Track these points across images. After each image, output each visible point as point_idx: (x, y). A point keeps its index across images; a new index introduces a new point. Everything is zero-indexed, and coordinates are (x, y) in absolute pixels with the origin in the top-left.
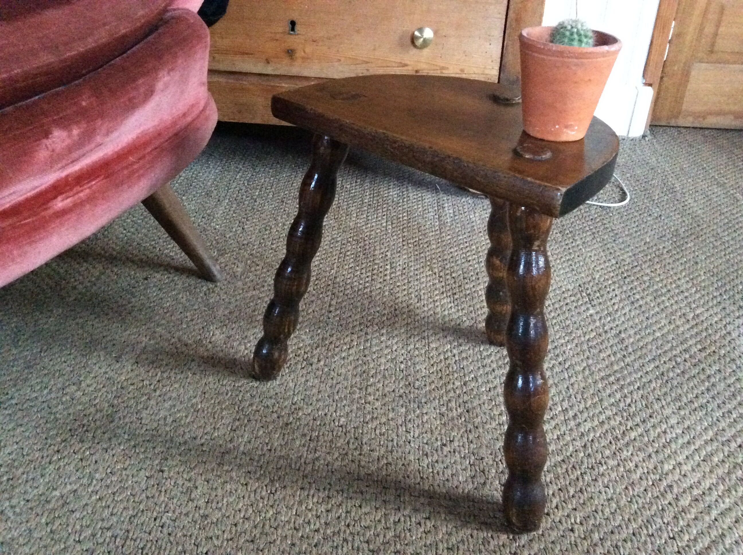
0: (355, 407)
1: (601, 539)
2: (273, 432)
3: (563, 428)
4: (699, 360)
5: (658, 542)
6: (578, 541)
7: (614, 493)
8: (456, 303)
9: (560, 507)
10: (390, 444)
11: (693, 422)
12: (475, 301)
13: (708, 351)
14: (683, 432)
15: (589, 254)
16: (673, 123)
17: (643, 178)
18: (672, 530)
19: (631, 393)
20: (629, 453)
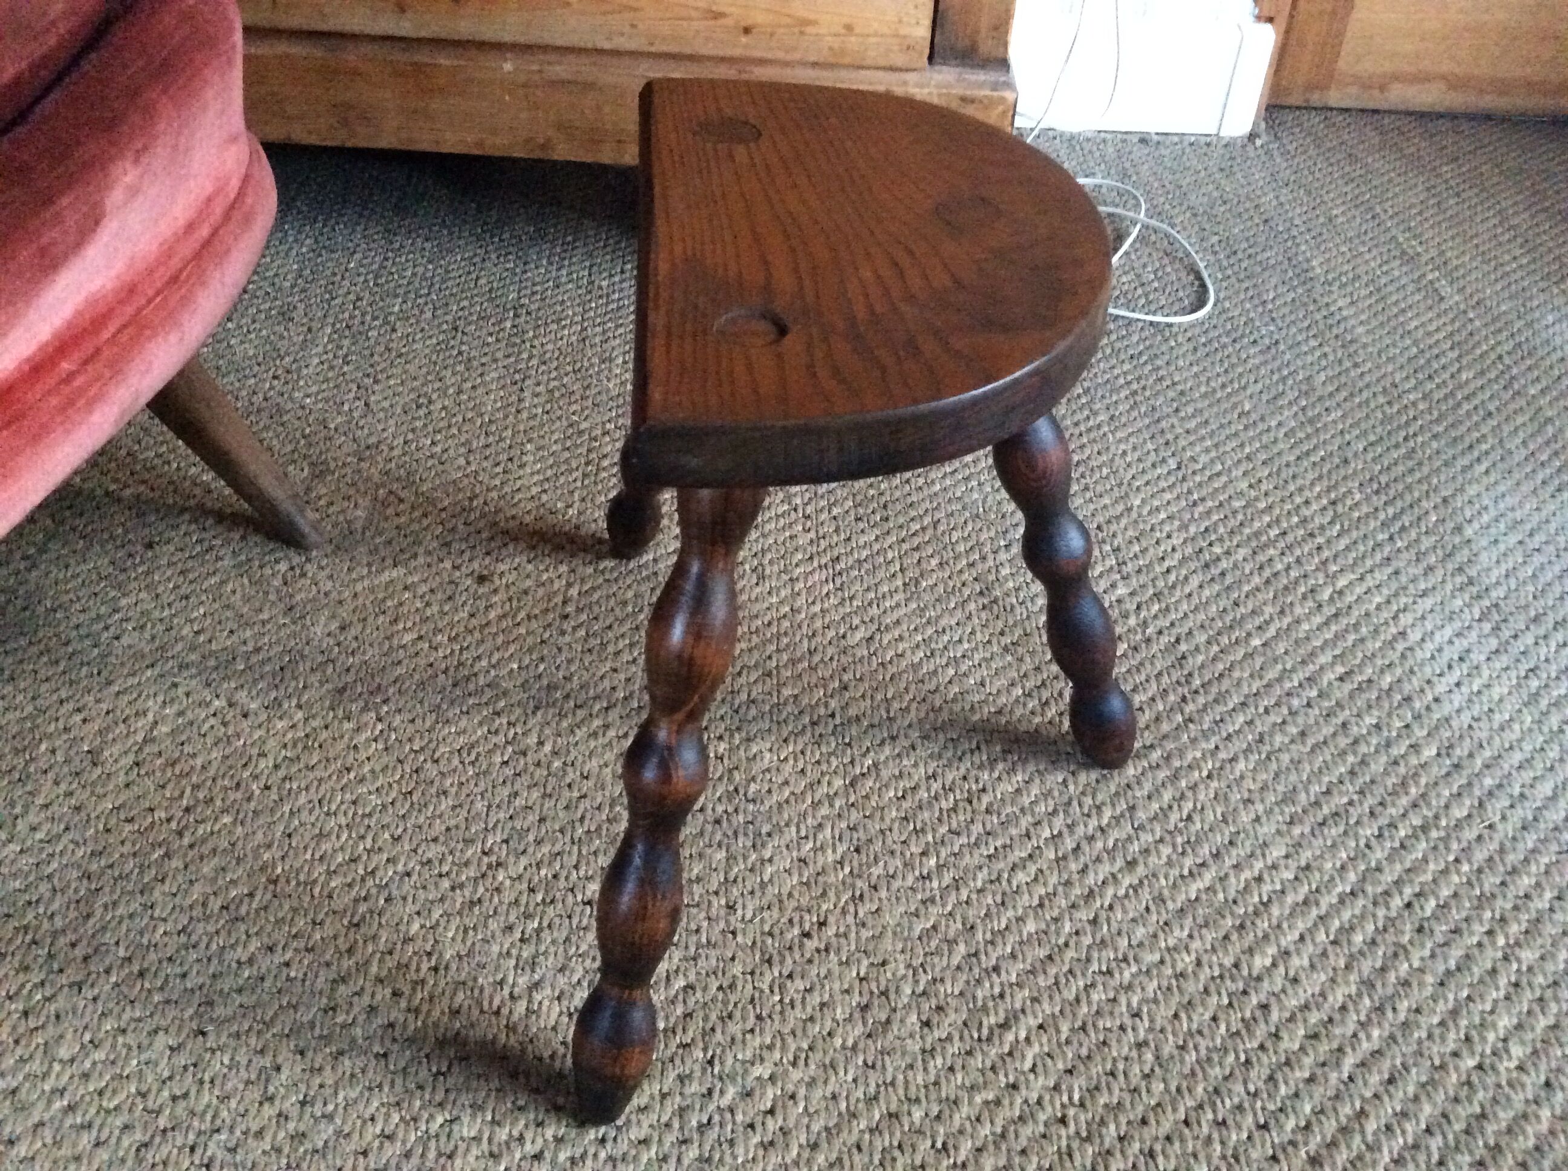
2: (443, 922)
3: (1053, 880)
4: (1337, 703)
5: (1234, 1137)
6: (1075, 1145)
7: (1151, 1029)
8: (838, 581)
9: (1040, 1069)
11: (1318, 853)
12: (881, 574)
13: (1358, 679)
14: (1297, 878)
15: (1123, 447)
16: (1316, 99)
17: (1245, 245)
18: (1263, 1109)
19: (1194, 788)
20: (1186, 933)
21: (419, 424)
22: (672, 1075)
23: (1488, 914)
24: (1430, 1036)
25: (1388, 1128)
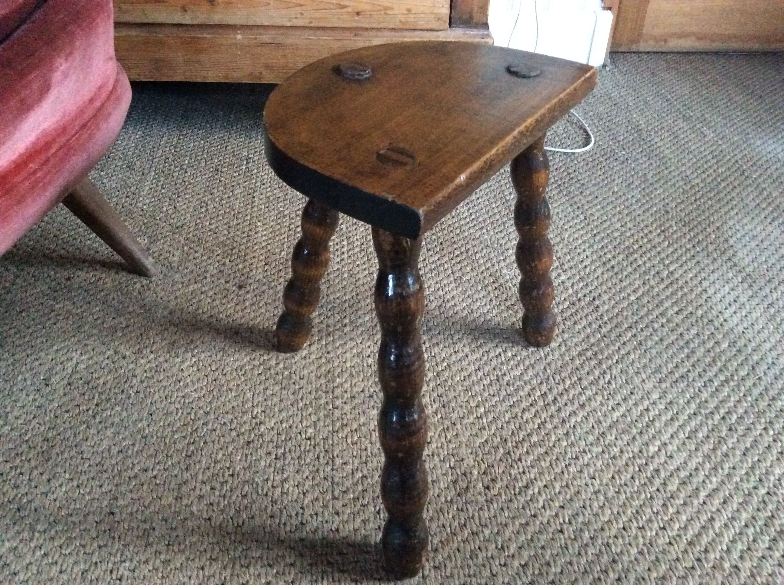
0: (322, 414)
1: (591, 538)
2: (234, 452)
3: (544, 416)
4: (677, 325)
5: (649, 534)
6: (569, 542)
7: (601, 485)
9: (547, 506)
10: (364, 454)
11: (675, 395)
12: (442, 276)
13: (685, 313)
14: (666, 408)
15: (556, 211)
16: (634, 48)
17: (606, 116)
18: (662, 519)
19: (610, 368)
20: (613, 437)
21: (202, 215)
22: (359, 520)
23: (763, 420)
24: (741, 480)
25: (726, 525)
